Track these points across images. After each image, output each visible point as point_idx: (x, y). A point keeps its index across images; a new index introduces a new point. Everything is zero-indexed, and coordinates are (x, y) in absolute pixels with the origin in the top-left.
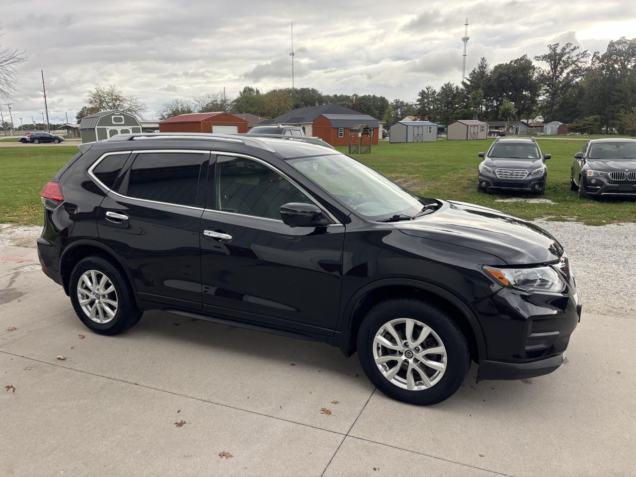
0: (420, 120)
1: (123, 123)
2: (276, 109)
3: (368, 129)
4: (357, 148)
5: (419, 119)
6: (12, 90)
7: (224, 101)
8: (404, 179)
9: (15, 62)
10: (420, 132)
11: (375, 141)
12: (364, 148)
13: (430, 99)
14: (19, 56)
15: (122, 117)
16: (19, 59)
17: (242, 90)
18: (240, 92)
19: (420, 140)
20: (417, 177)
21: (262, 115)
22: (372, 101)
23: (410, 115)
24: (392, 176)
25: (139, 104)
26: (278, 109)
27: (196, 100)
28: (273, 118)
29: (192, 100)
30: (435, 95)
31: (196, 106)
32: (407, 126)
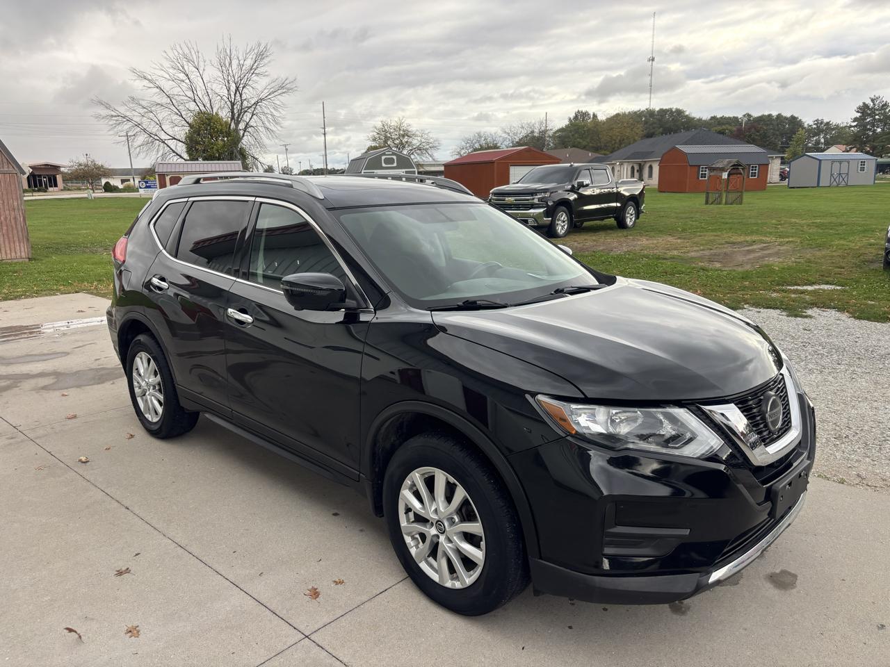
0: (857, 151)
1: (395, 165)
2: (617, 141)
3: (740, 165)
4: (719, 197)
5: (855, 149)
6: (279, 128)
7: (544, 132)
8: (765, 245)
9: (284, 93)
10: (844, 170)
11: (761, 184)
12: (733, 196)
13: (877, 117)
14: (288, 86)
15: (395, 157)
16: (289, 89)
17: (572, 116)
18: (570, 119)
19: (843, 183)
20: (792, 241)
21: (596, 149)
22: (775, 123)
23: (840, 143)
24: (747, 239)
25: (431, 141)
26: (620, 141)
27: (505, 132)
28: (612, 152)
29: (500, 133)
30: (887, 110)
31: (505, 139)
32: (820, 161)
